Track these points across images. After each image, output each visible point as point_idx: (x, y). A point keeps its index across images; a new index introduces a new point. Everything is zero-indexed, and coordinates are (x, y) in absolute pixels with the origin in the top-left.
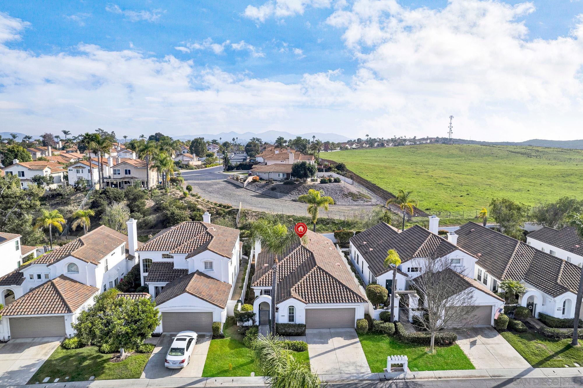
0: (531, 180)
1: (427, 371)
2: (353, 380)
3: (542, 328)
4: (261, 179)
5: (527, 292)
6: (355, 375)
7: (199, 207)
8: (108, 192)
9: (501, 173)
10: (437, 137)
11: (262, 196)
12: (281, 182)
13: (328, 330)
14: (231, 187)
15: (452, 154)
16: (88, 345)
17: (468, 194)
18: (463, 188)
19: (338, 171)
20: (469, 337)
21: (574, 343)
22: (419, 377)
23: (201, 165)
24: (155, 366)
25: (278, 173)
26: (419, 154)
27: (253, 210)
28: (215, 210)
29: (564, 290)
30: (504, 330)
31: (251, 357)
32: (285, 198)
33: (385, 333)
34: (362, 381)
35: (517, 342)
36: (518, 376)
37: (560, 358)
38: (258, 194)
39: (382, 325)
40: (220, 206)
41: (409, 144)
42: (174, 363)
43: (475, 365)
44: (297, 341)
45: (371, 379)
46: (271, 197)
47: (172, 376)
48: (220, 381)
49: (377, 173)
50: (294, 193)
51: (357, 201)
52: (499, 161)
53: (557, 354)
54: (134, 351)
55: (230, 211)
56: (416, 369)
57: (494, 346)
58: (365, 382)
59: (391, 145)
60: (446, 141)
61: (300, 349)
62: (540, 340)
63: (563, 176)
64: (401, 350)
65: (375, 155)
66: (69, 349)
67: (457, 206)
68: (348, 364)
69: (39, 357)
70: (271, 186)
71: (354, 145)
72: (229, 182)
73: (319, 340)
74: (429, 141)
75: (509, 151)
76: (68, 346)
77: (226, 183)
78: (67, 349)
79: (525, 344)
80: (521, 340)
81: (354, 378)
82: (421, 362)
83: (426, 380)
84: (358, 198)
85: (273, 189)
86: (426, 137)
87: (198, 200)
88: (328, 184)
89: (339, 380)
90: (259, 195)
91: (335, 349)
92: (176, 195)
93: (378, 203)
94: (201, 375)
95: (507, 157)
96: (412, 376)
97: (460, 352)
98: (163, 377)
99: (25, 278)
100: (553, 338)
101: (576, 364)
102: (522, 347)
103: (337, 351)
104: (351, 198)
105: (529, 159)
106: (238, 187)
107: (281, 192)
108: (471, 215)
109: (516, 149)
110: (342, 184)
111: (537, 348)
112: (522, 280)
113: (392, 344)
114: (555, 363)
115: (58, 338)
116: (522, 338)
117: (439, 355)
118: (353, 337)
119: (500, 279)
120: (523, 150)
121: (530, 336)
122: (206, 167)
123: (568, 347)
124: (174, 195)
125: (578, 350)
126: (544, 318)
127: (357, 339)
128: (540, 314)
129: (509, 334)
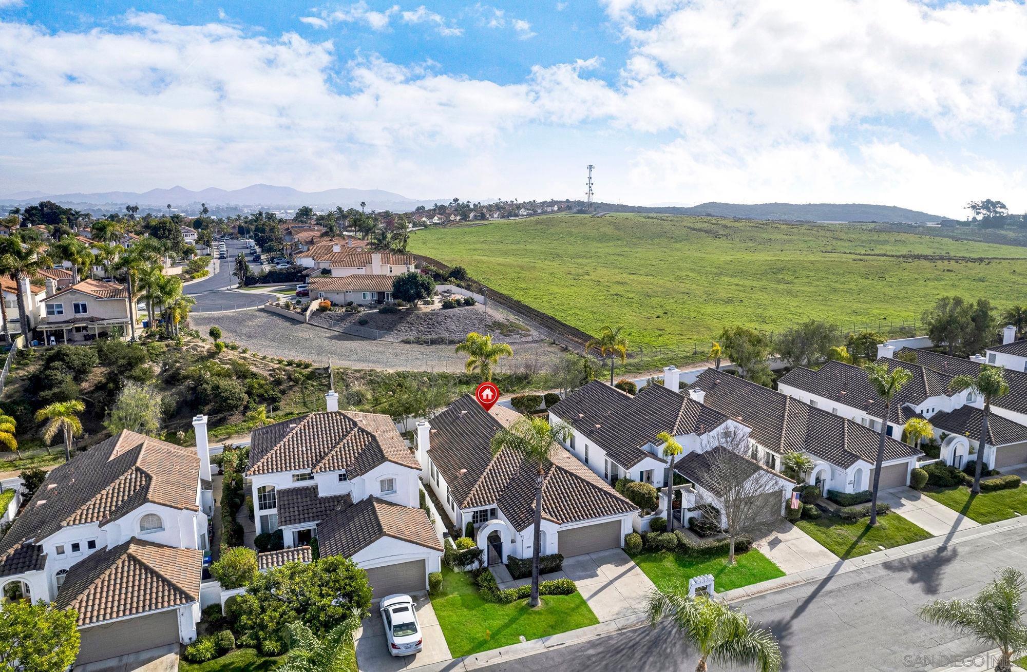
0: (735, 281)
3: (837, 511)
4: (334, 304)
5: (815, 466)
7: (254, 369)
8: (67, 355)
9: (693, 270)
10: (567, 201)
11: (346, 336)
12: (371, 308)
13: (587, 557)
15: (605, 235)
16: (232, 649)
17: (666, 313)
18: (655, 301)
19: (458, 282)
21: (873, 521)
23: (182, 275)
24: (372, 658)
25: (363, 291)
26: (553, 235)
27: (353, 368)
28: (283, 373)
29: (854, 458)
30: (798, 520)
31: (507, 615)
32: (389, 338)
33: (663, 547)
35: (815, 532)
36: (830, 573)
37: (864, 543)
38: (337, 333)
39: (660, 538)
40: (290, 364)
41: (525, 213)
42: (408, 646)
43: (784, 570)
44: (557, 580)
46: (363, 338)
47: (408, 667)
48: (484, 658)
49: (513, 280)
50: (403, 328)
51: (509, 336)
52: (679, 245)
53: (860, 538)
55: (312, 373)
56: (723, 589)
57: (793, 541)
59: (496, 216)
60: (582, 208)
61: (567, 590)
62: (839, 524)
63: (773, 272)
64: (695, 567)
65: (482, 239)
66: (204, 661)
67: (660, 336)
70: (357, 317)
71: (436, 218)
72: (273, 313)
73: (584, 573)
74: (556, 208)
75: (688, 228)
76: (200, 657)
77: (266, 315)
78: (200, 662)
79: (824, 533)
80: (819, 529)
82: (724, 579)
83: (739, 600)
84: (510, 331)
85: (363, 322)
86: (549, 200)
87: (244, 355)
88: (456, 309)
89: (638, 623)
90: (339, 335)
91: (611, 582)
92: (199, 349)
93: (543, 337)
94: (449, 656)
95: (687, 239)
96: (721, 599)
97: (763, 558)
99: (47, 554)
100: (850, 520)
101: (881, 547)
102: (823, 537)
103: (615, 583)
104: (499, 331)
105: (718, 242)
106: (294, 321)
107: (378, 328)
108: (687, 349)
109: (696, 224)
110: (478, 307)
111: (839, 535)
112: (804, 450)
113: (680, 562)
114: (862, 549)
115: (166, 648)
116: (819, 526)
117: (741, 565)
118: (626, 562)
119: (778, 452)
120: (706, 225)
121: (826, 521)
122: (193, 278)
123: (868, 528)
124: (195, 349)
125: (878, 529)
126: (834, 497)
127: (632, 563)
128: (829, 492)
129: (804, 523)
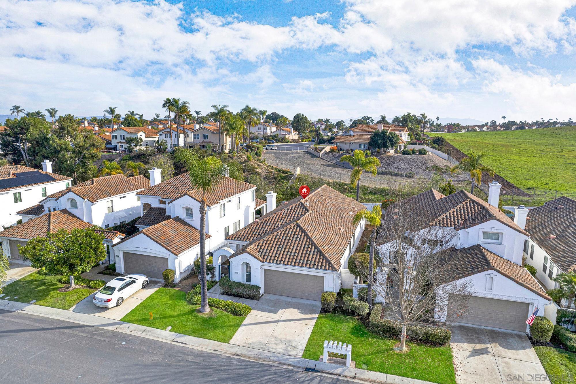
1: (378, 373)
2: (272, 361)
4: (341, 150)
6: (279, 355)
11: (335, 165)
14: (307, 156)
20: (477, 341)
22: (362, 377)
23: (297, 139)
25: (359, 143)
27: (312, 177)
28: (272, 174)
30: (542, 344)
33: (357, 314)
34: (282, 364)
38: (331, 164)
40: (280, 171)
42: (100, 300)
45: (295, 365)
47: (95, 314)
48: (132, 328)
54: (85, 285)
55: (286, 176)
56: (364, 366)
57: (510, 361)
58: (284, 367)
68: (281, 341)
69: (14, 277)
73: (269, 308)
77: (304, 153)
81: (275, 359)
82: (377, 359)
84: (443, 172)
87: (260, 164)
89: (255, 357)
91: (279, 321)
94: (120, 319)
96: (353, 374)
98: (86, 313)
103: (280, 323)
104: (434, 172)
106: (314, 156)
110: (428, 156)
117: (409, 355)
122: (302, 141)
124: (239, 159)
127: (316, 316)
